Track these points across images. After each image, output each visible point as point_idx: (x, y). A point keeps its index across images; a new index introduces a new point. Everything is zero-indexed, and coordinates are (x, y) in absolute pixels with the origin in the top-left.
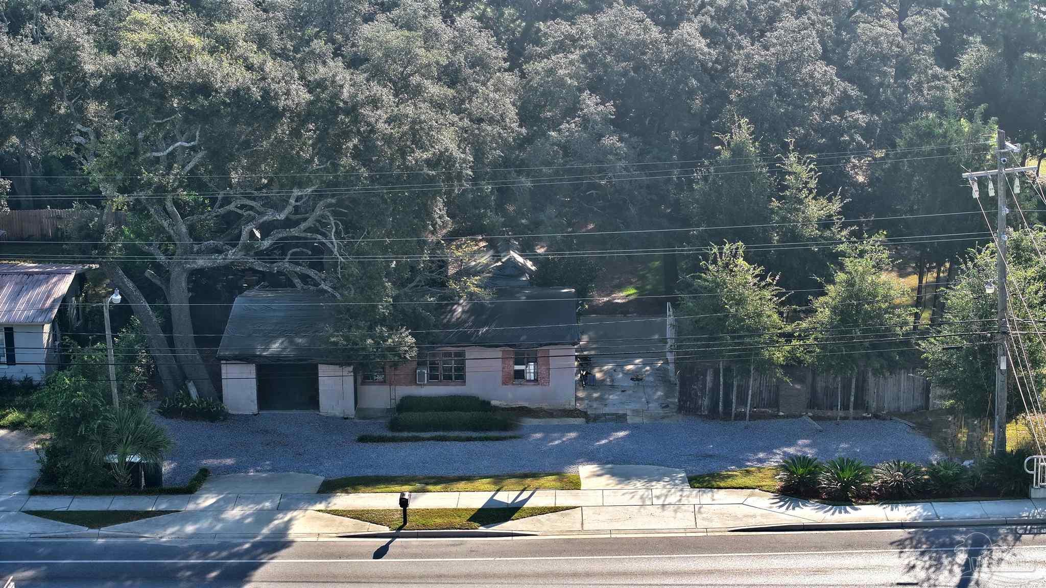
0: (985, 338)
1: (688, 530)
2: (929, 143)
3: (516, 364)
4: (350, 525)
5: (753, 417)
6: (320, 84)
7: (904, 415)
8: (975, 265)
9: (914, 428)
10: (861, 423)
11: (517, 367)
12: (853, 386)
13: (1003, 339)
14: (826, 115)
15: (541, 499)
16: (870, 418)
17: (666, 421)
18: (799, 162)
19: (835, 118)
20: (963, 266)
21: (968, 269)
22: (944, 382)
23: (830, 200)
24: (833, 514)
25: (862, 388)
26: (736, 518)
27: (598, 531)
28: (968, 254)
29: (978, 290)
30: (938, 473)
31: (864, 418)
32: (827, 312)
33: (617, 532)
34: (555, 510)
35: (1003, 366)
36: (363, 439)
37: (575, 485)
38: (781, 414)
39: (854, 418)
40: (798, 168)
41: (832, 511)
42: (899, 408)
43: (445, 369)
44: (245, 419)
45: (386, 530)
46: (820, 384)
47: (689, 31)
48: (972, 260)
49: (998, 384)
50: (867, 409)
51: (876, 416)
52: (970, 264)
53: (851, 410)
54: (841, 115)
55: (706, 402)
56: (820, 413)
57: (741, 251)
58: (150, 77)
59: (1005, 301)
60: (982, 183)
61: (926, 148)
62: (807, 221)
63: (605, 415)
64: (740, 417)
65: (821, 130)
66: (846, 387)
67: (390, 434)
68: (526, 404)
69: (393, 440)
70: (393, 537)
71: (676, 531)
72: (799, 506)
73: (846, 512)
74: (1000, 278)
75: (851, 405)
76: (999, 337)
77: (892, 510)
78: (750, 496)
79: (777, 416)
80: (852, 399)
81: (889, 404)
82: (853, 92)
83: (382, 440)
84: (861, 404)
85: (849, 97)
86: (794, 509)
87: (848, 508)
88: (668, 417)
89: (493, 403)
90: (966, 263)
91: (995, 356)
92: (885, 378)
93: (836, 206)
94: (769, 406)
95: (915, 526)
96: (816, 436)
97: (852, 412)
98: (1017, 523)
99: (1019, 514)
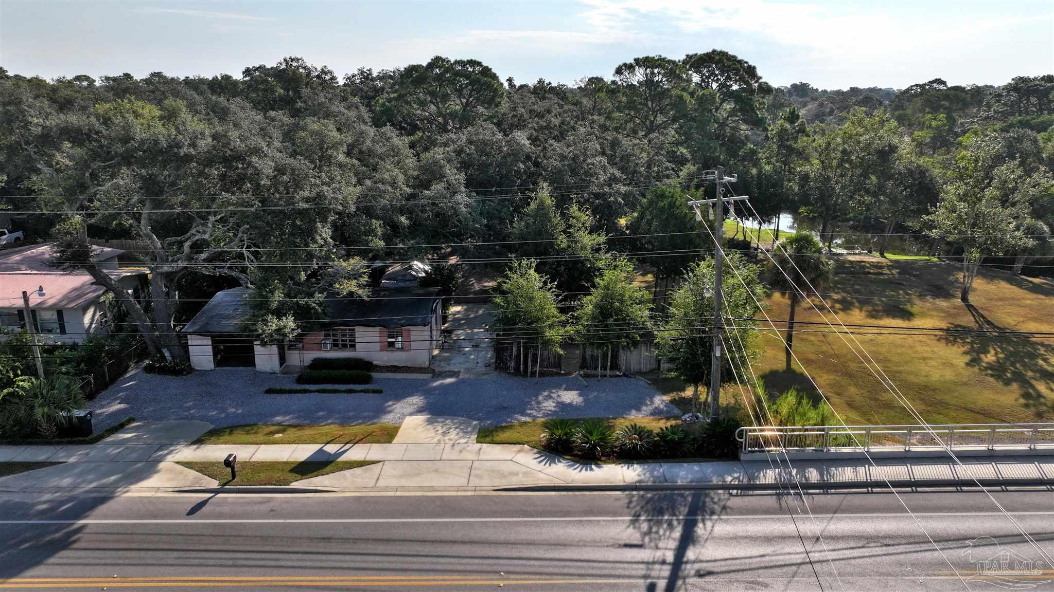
0: (704, 332)
1: (460, 489)
2: (662, 201)
3: (389, 338)
4: (190, 479)
5: (542, 374)
7: (640, 373)
8: (695, 276)
9: (650, 384)
10: (614, 380)
11: (390, 340)
12: (610, 355)
13: (718, 333)
14: (601, 186)
16: (620, 376)
17: (485, 377)
18: (579, 210)
19: (607, 189)
20: (686, 276)
21: (690, 278)
22: (671, 360)
23: (599, 235)
24: (580, 471)
25: (615, 357)
26: (503, 476)
27: (387, 488)
28: (690, 267)
29: (698, 293)
30: (666, 437)
31: (618, 376)
32: (590, 307)
33: (402, 489)
34: (364, 464)
35: (718, 354)
36: (269, 391)
37: (389, 437)
38: (563, 372)
39: (611, 376)
40: (578, 214)
41: (579, 468)
42: (640, 369)
43: (343, 340)
44: (205, 373)
45: (215, 485)
46: (588, 353)
48: (692, 271)
49: (713, 367)
50: (619, 370)
51: (625, 375)
52: (691, 274)
53: (608, 371)
54: (610, 186)
55: (513, 364)
56: (589, 372)
57: (534, 265)
59: (720, 303)
61: (661, 204)
62: (584, 248)
63: (446, 372)
64: (533, 374)
65: (597, 196)
66: (605, 356)
67: (299, 387)
68: (396, 364)
71: (450, 489)
72: (555, 463)
73: (591, 469)
74: (717, 285)
75: (608, 368)
76: (716, 330)
77: (628, 468)
78: (520, 451)
79: (559, 374)
80: (609, 364)
81: (634, 367)
82: (618, 174)
83: (291, 392)
84: (615, 366)
85: (615, 177)
86: (550, 465)
87: (593, 467)
88: (487, 374)
89: (375, 363)
90: (688, 274)
91: (711, 346)
92: (631, 351)
93: (602, 239)
94: (555, 367)
95: (647, 489)
96: (582, 390)
97: (608, 372)
98: (727, 487)
99: (729, 479)
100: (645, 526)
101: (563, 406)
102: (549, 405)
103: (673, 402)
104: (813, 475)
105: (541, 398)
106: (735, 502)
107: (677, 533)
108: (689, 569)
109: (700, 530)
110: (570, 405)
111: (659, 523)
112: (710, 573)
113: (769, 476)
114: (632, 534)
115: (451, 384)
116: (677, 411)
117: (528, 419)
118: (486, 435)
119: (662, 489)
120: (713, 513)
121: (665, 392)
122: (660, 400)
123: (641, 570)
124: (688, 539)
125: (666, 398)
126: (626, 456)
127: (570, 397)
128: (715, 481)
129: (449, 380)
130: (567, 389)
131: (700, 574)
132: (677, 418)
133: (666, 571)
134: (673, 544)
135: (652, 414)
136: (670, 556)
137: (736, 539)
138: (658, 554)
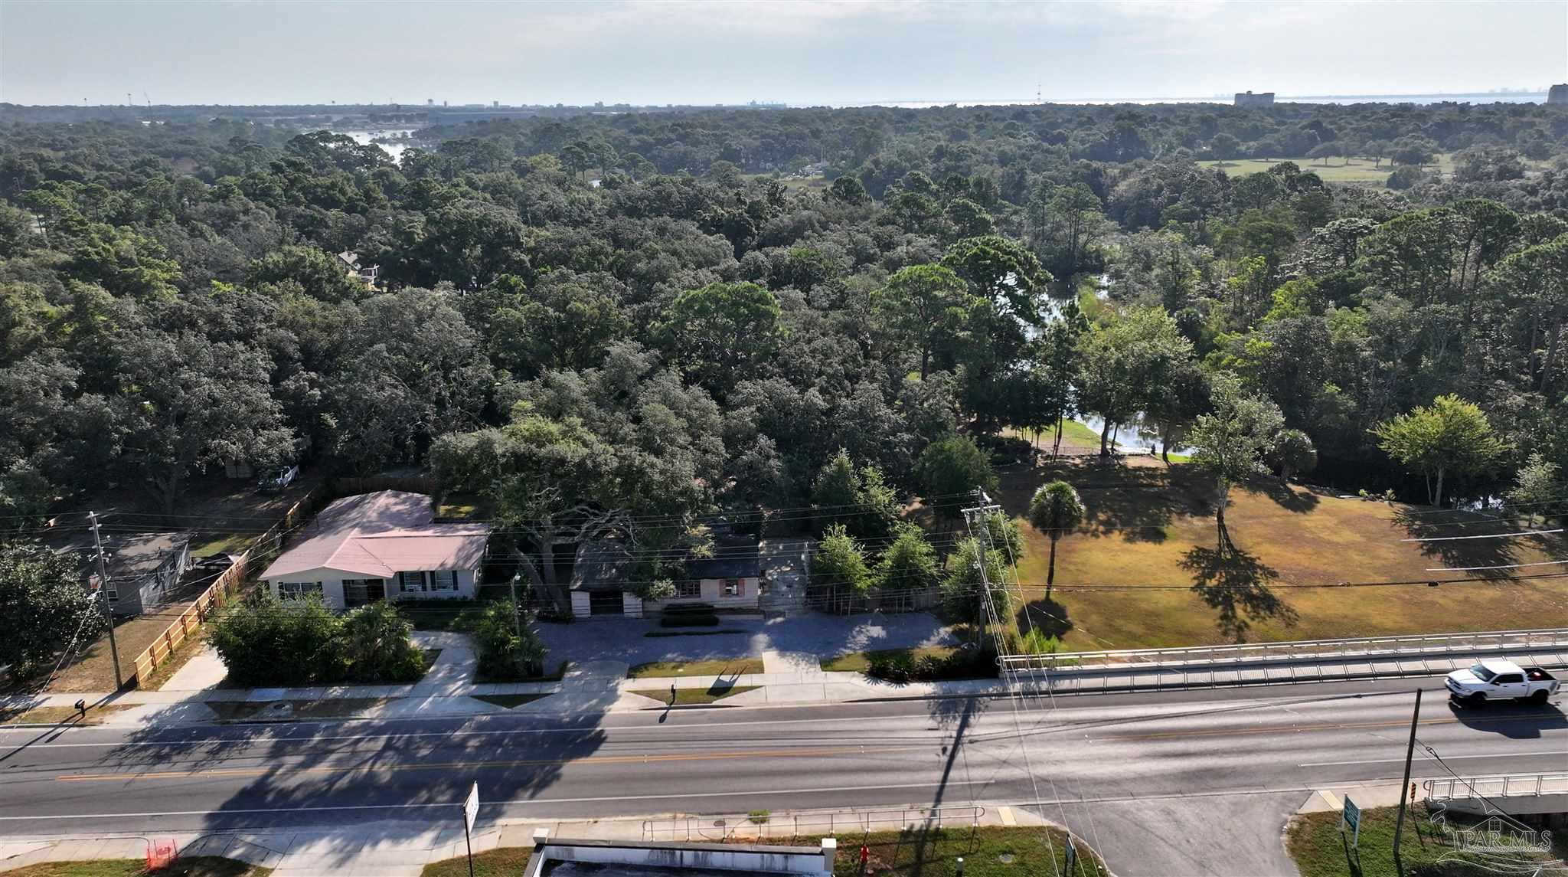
1: (821, 703)
3: (727, 586)
4: (645, 701)
5: (853, 612)
6: (624, 458)
7: (930, 609)
9: (936, 618)
10: (910, 615)
11: (727, 588)
12: (904, 595)
15: (743, 681)
16: (913, 611)
17: (806, 615)
19: (892, 438)
26: (847, 692)
27: (775, 703)
30: (950, 663)
31: (911, 611)
32: (890, 559)
33: (785, 703)
34: (752, 688)
35: (984, 607)
36: (648, 635)
37: (759, 669)
38: (867, 610)
39: (907, 612)
41: (895, 686)
42: (928, 606)
43: (691, 589)
44: (584, 621)
45: (664, 705)
47: (813, 394)
50: (912, 606)
51: (916, 611)
53: (903, 607)
55: (827, 605)
56: (888, 609)
57: (844, 529)
58: (532, 455)
60: (972, 514)
62: (878, 503)
63: (774, 612)
64: (845, 613)
67: (662, 630)
68: (732, 607)
69: (665, 635)
70: (668, 709)
71: (815, 702)
72: (878, 682)
73: (902, 687)
75: (904, 604)
78: (853, 676)
79: (865, 612)
80: (904, 601)
81: (922, 603)
83: (658, 635)
84: (908, 604)
86: (876, 684)
87: (904, 685)
88: (807, 612)
89: (715, 606)
92: (920, 592)
95: (939, 698)
96: (885, 626)
97: (903, 609)
98: (989, 695)
99: (991, 690)
100: (939, 719)
101: (870, 638)
102: (862, 639)
103: (954, 633)
104: (1044, 685)
105: (854, 633)
106: (993, 704)
107: (958, 722)
108: (965, 740)
109: (972, 720)
110: (878, 638)
111: (948, 717)
112: (976, 741)
113: (1017, 687)
114: (932, 723)
115: (781, 623)
116: (957, 641)
117: (851, 652)
118: (827, 665)
119: (949, 697)
120: (979, 710)
121: (947, 624)
122: (945, 631)
123: (939, 741)
124: (965, 724)
125: (949, 629)
126: (924, 677)
127: (877, 631)
128: (982, 692)
129: (779, 620)
130: (873, 625)
131: (971, 742)
132: (957, 646)
133: (952, 741)
134: (956, 728)
135: (939, 643)
136: (954, 734)
137: (993, 724)
138: (948, 734)
